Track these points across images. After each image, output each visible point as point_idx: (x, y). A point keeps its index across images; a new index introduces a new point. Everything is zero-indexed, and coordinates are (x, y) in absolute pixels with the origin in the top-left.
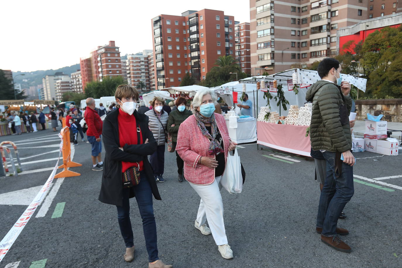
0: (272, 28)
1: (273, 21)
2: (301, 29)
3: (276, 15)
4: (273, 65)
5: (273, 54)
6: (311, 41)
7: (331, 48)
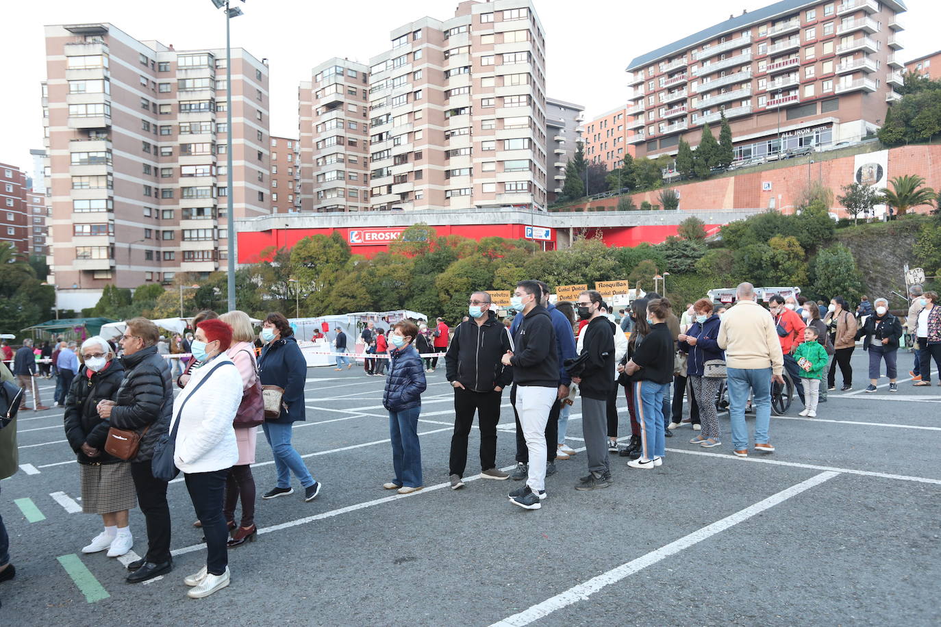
0: (111, 198)
1: (111, 185)
2: (161, 208)
3: (116, 175)
4: (112, 270)
5: (112, 252)
6: (183, 230)
7: (221, 248)
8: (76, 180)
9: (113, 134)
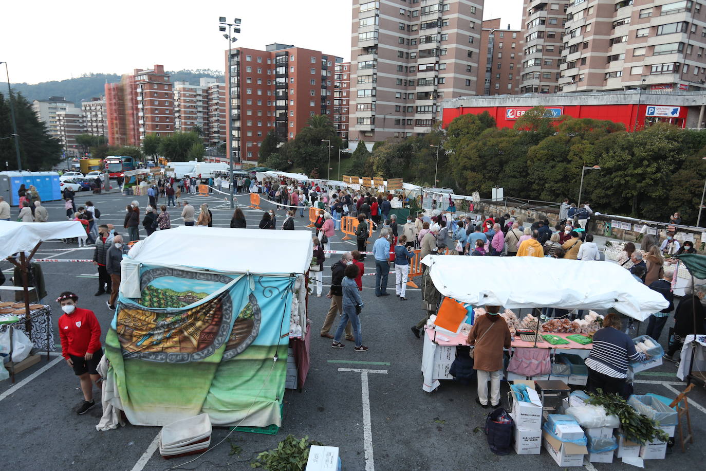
0: (374, 88)
1: (375, 81)
2: (408, 92)
3: (379, 74)
4: (372, 131)
5: (373, 120)
6: (417, 106)
7: (438, 118)
8: (360, 78)
9: (379, 49)
